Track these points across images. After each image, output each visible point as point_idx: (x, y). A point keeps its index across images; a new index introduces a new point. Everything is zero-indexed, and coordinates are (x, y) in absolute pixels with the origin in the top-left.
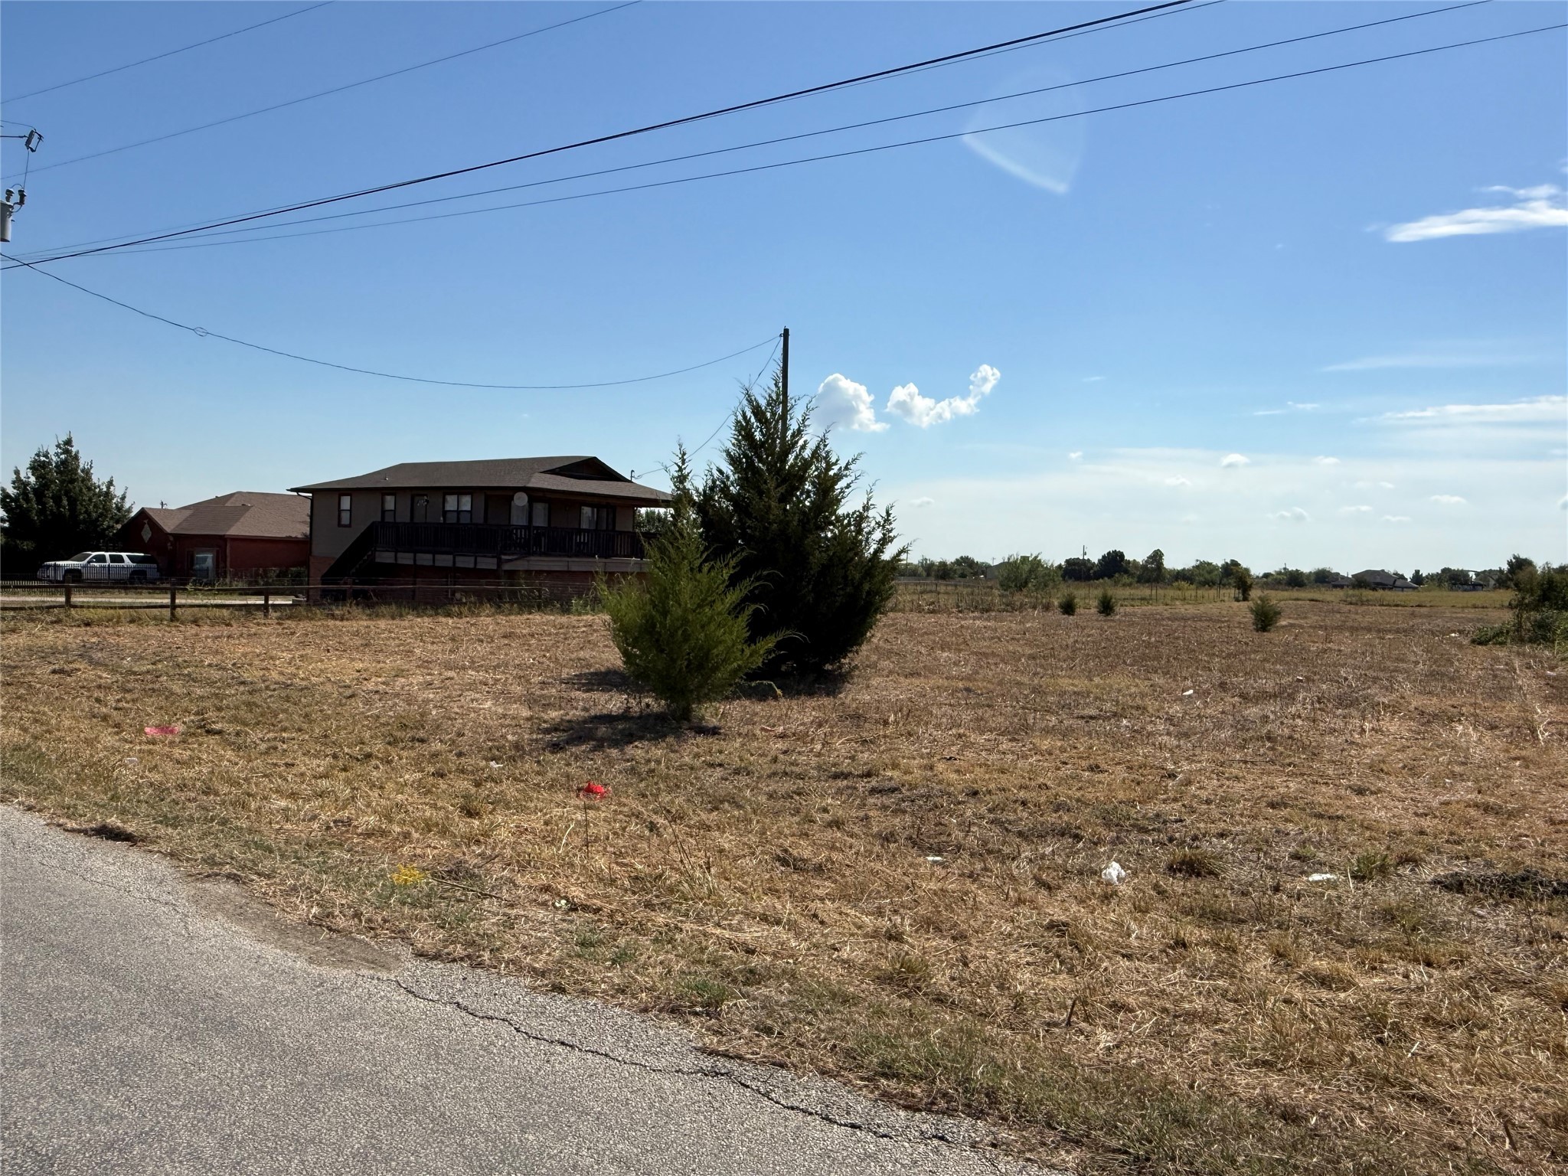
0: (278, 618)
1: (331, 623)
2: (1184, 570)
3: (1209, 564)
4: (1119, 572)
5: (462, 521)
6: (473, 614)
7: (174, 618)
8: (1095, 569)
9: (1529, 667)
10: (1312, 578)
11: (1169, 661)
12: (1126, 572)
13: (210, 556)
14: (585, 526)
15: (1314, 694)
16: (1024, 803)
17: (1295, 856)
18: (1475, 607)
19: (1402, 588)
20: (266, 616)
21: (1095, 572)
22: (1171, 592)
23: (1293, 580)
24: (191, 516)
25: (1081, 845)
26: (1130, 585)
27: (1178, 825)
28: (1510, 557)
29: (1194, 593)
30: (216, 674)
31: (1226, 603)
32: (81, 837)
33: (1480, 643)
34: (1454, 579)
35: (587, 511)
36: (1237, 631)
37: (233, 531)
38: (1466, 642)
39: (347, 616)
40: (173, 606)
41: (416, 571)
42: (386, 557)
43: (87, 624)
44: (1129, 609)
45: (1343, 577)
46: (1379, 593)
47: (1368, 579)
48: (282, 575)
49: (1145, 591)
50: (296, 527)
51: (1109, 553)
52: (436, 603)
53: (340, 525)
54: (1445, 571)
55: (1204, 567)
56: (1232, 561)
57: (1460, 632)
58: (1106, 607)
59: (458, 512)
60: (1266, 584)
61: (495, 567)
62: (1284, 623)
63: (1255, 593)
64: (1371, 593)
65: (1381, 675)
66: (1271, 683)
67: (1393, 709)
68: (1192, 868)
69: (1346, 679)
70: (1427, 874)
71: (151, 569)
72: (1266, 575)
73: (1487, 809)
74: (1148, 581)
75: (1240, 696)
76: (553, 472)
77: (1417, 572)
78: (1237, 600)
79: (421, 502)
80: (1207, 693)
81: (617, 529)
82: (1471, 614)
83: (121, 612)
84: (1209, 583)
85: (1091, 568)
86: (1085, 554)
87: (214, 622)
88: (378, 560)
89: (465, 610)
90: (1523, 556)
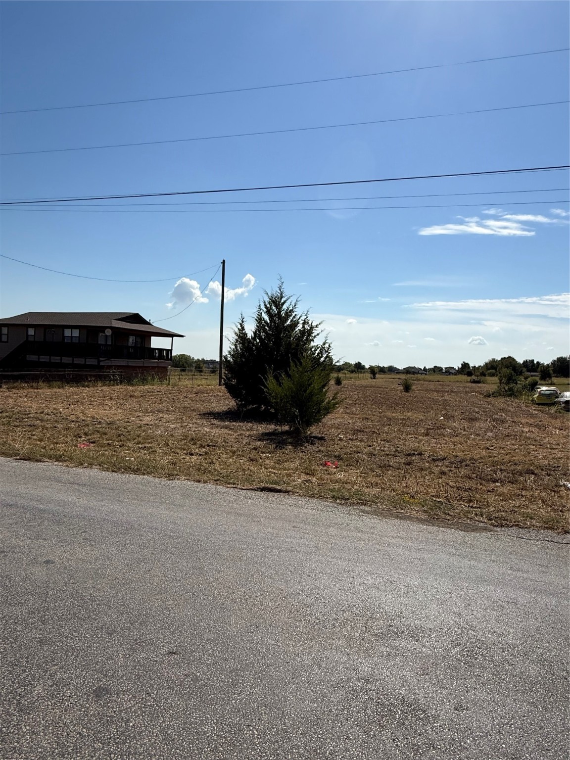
3: (349, 363)
5: (74, 342)
14: (130, 344)
19: (421, 373)
28: (462, 362)
34: (438, 370)
35: (131, 337)
39: (40, 387)
41: (55, 365)
42: (33, 358)
45: (399, 369)
46: (414, 375)
47: (410, 369)
56: (358, 362)
59: (72, 337)
61: (96, 364)
76: (120, 320)
77: (425, 367)
78: (371, 378)
79: (50, 332)
88: (28, 359)
90: (466, 362)
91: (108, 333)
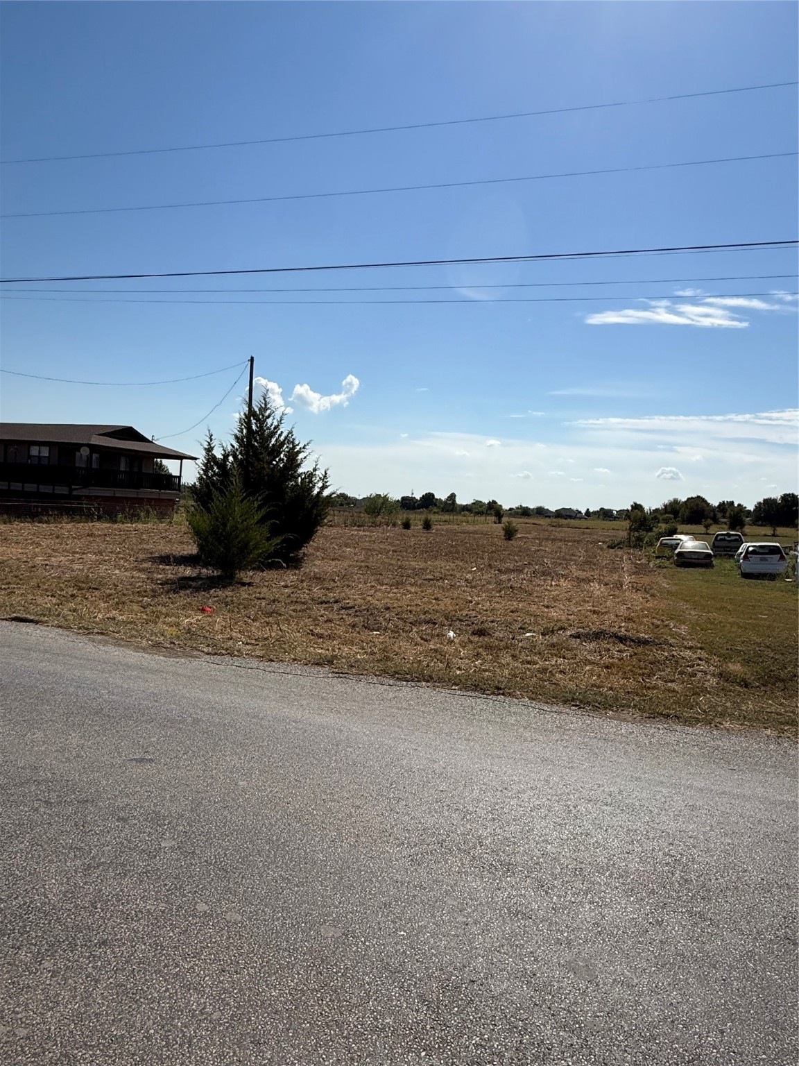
2: (467, 505)
3: (481, 502)
4: (432, 505)
5: (42, 463)
6: (56, 522)
8: (418, 503)
9: (630, 559)
10: (535, 511)
11: (463, 554)
12: (436, 505)
15: (532, 569)
16: (410, 612)
17: (521, 628)
18: (613, 529)
19: (580, 518)
21: (418, 505)
22: (460, 518)
23: (524, 512)
25: (437, 626)
26: (438, 513)
27: (475, 618)
28: (633, 503)
29: (473, 518)
31: (489, 525)
33: (612, 548)
34: (605, 514)
36: (496, 539)
38: (605, 547)
41: (11, 494)
44: (438, 527)
45: (551, 512)
46: (569, 521)
47: (564, 513)
49: (446, 517)
51: (426, 494)
52: (32, 514)
54: (602, 509)
55: (477, 503)
57: (603, 542)
58: (427, 525)
59: (39, 457)
60: (510, 514)
61: (67, 493)
62: (519, 536)
63: (504, 519)
64: (564, 520)
65: (563, 562)
66: (512, 565)
67: (565, 577)
68: (481, 633)
69: (547, 564)
70: (568, 633)
72: (511, 509)
73: (594, 612)
74: (447, 511)
75: (498, 571)
76: (104, 435)
77: (588, 510)
78: (495, 523)
80: (482, 569)
81: (143, 471)
82: (611, 533)
84: (480, 513)
85: (416, 503)
86: (413, 494)
91: (85, 452)
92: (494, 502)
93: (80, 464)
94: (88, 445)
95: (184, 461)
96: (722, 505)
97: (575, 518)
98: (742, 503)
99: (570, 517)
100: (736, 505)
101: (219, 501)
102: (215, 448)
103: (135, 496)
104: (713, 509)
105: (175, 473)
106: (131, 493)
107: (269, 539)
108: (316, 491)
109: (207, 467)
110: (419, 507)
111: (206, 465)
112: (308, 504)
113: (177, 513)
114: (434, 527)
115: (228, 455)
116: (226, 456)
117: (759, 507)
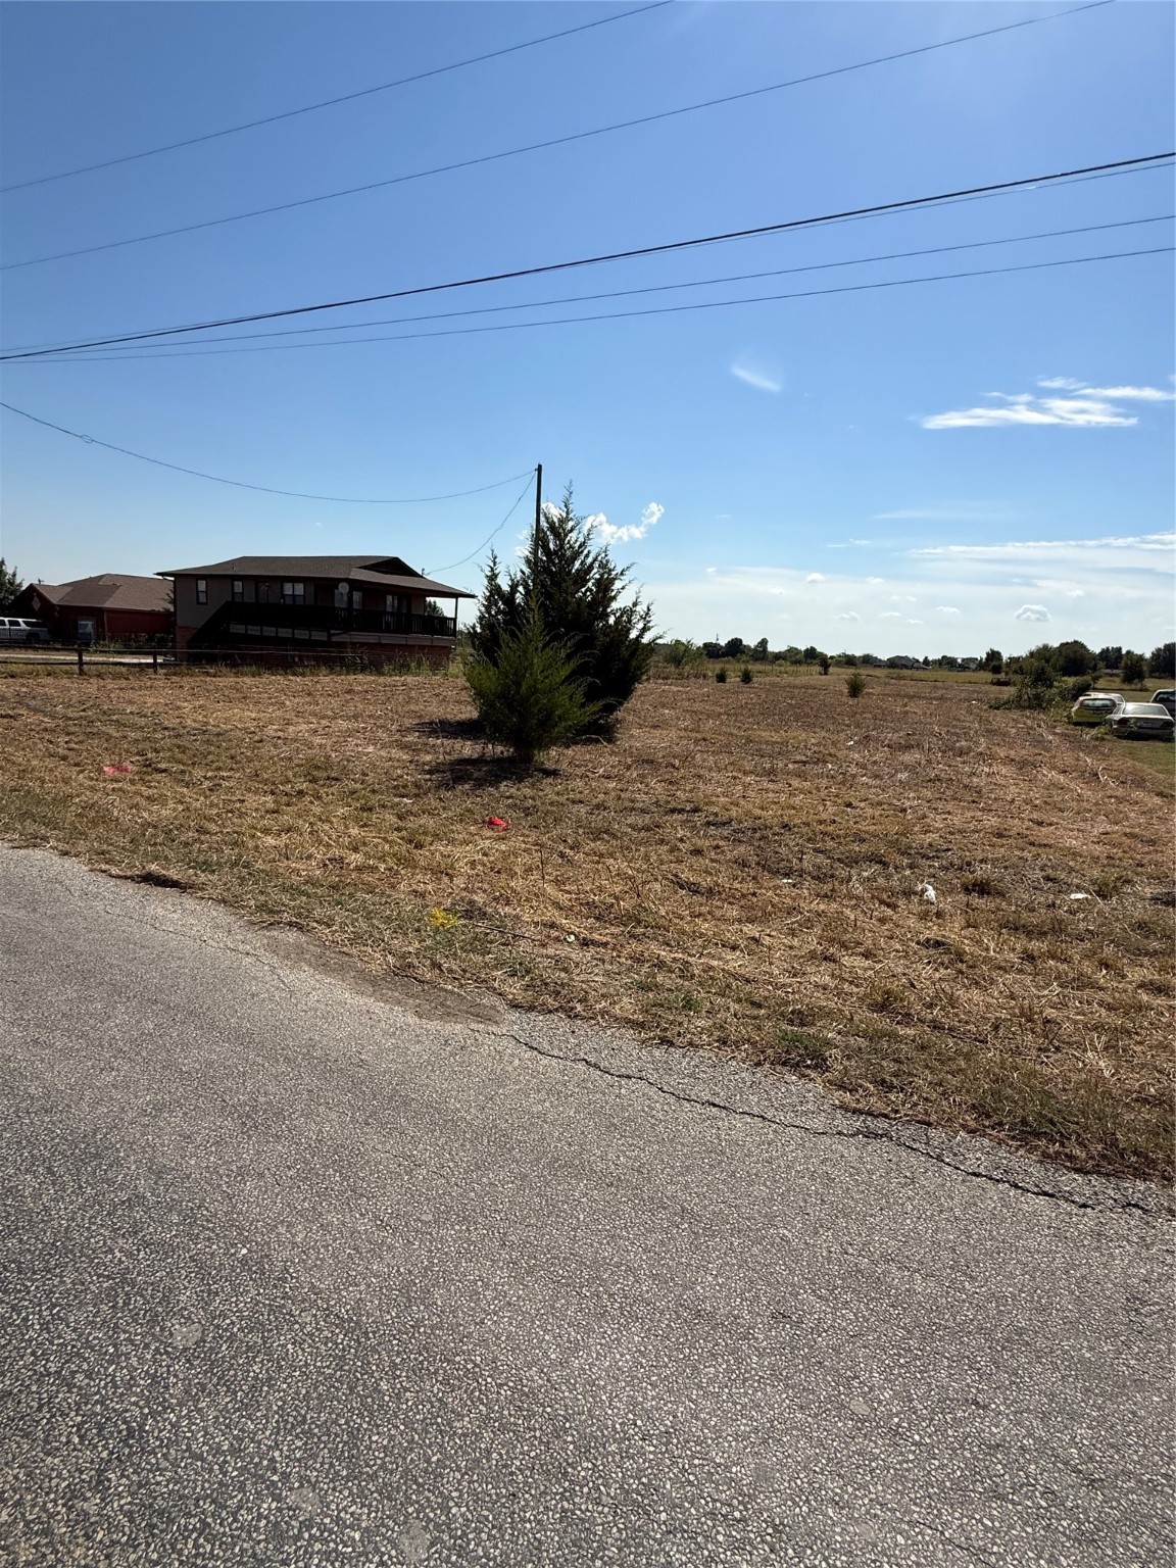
0: (166, 675)
1: (208, 679)
2: (781, 652)
4: (739, 653)
5: (298, 603)
6: (312, 674)
7: (82, 672)
8: (723, 650)
9: (1040, 726)
12: (744, 652)
13: (90, 623)
14: (389, 609)
17: (1046, 879)
18: (970, 682)
19: (918, 668)
20: (155, 672)
21: (723, 653)
22: (777, 668)
24: (73, 591)
29: (790, 668)
30: (142, 721)
31: (811, 675)
32: (130, 885)
33: (997, 709)
34: (949, 663)
35: (389, 599)
37: (108, 605)
38: (986, 707)
39: (219, 674)
40: (81, 663)
41: (263, 640)
42: (239, 629)
43: (13, 677)
44: (761, 679)
45: (880, 660)
47: (899, 662)
48: (151, 639)
50: (160, 603)
51: (732, 640)
52: (284, 665)
53: (199, 603)
54: (944, 657)
55: (792, 651)
57: (978, 700)
58: (747, 678)
59: (294, 596)
60: (840, 663)
61: (326, 639)
63: (835, 669)
64: (896, 670)
68: (982, 888)
70: (1143, 892)
71: (43, 632)
72: (835, 657)
74: (757, 659)
76: (365, 568)
77: (926, 658)
78: (821, 674)
79: (263, 588)
81: (414, 612)
82: (976, 688)
83: (39, 667)
84: (797, 662)
85: (721, 649)
86: (716, 640)
87: (116, 677)
88: (232, 631)
89: (307, 671)
90: (996, 649)
91: (344, 588)
92: (813, 650)
93: (340, 602)
94: (347, 580)
95: (460, 599)
96: (1105, 653)
97: (912, 667)
98: (1132, 650)
99: (906, 667)
100: (1124, 652)
101: (510, 648)
102: (499, 576)
103: (404, 643)
104: (1093, 656)
105: (448, 613)
106: (398, 639)
107: (583, 705)
108: (633, 634)
109: (490, 601)
110: (724, 655)
111: (488, 599)
112: (625, 653)
113: (453, 662)
114: (755, 679)
115: (517, 586)
116: (514, 587)
117: (1157, 654)
